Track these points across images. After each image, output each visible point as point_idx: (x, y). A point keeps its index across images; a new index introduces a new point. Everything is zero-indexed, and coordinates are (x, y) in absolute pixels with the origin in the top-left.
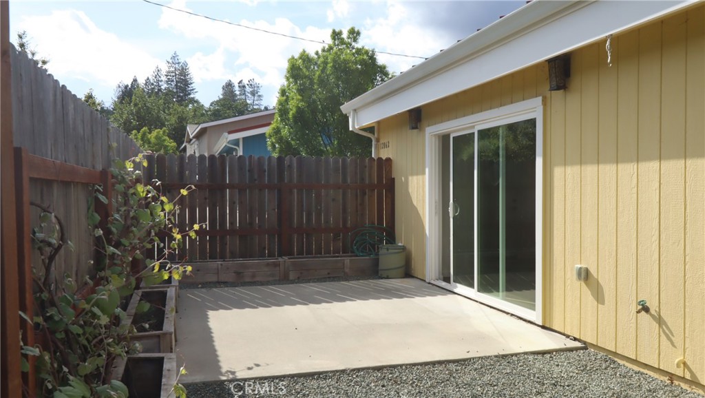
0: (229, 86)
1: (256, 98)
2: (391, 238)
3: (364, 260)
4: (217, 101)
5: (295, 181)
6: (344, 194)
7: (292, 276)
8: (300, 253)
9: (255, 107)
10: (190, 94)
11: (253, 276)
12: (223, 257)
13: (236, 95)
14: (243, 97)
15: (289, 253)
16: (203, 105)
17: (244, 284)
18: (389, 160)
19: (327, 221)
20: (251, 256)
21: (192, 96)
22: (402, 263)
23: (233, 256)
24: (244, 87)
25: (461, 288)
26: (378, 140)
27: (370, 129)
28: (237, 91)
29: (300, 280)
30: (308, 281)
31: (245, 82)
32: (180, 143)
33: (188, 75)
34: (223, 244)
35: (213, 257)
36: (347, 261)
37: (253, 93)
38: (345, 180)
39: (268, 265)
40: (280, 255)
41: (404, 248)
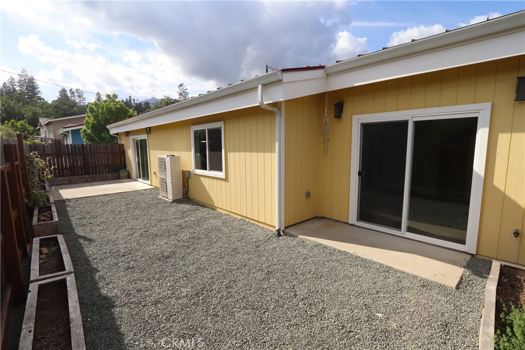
0: (64, 91)
1: (82, 99)
2: (125, 168)
3: (115, 175)
4: (56, 101)
5: (89, 151)
6: (107, 156)
7: (90, 180)
8: (93, 174)
9: (81, 104)
10: (37, 94)
11: (76, 181)
12: (63, 176)
13: (68, 96)
14: (73, 98)
15: (89, 174)
16: (47, 102)
17: (72, 184)
18: (123, 144)
19: (102, 163)
20: (75, 176)
21: (39, 95)
22: (127, 174)
23: (67, 176)
24: (73, 93)
25: (140, 180)
26: (120, 138)
27: (117, 134)
28: (69, 94)
29: (92, 181)
30: (95, 181)
31: (74, 90)
32: (35, 126)
33: (34, 83)
34: (63, 172)
35: (59, 176)
36: (109, 175)
37: (79, 97)
38: (107, 150)
39: (81, 178)
40: (85, 175)
41: (128, 170)
